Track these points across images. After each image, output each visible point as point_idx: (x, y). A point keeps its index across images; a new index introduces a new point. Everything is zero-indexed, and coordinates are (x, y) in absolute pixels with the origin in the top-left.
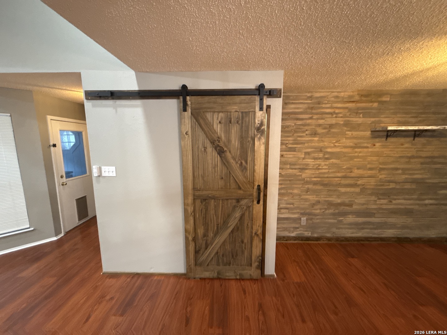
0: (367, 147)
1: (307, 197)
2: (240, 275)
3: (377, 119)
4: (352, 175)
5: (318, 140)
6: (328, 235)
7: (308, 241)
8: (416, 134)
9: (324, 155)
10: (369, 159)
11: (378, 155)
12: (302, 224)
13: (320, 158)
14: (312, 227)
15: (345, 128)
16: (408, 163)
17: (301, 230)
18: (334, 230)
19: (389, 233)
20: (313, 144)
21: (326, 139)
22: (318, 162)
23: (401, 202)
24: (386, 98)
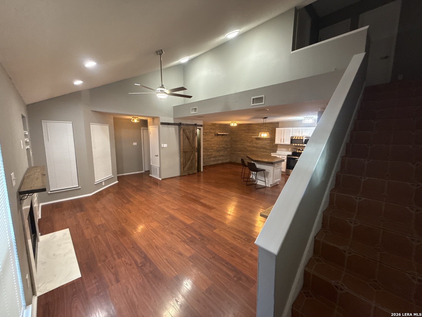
0: (214, 138)
2: (193, 172)
3: (215, 131)
4: (212, 146)
6: (208, 165)
8: (223, 135)
10: (215, 141)
16: (222, 142)
19: (220, 162)
23: (222, 153)
24: (216, 126)
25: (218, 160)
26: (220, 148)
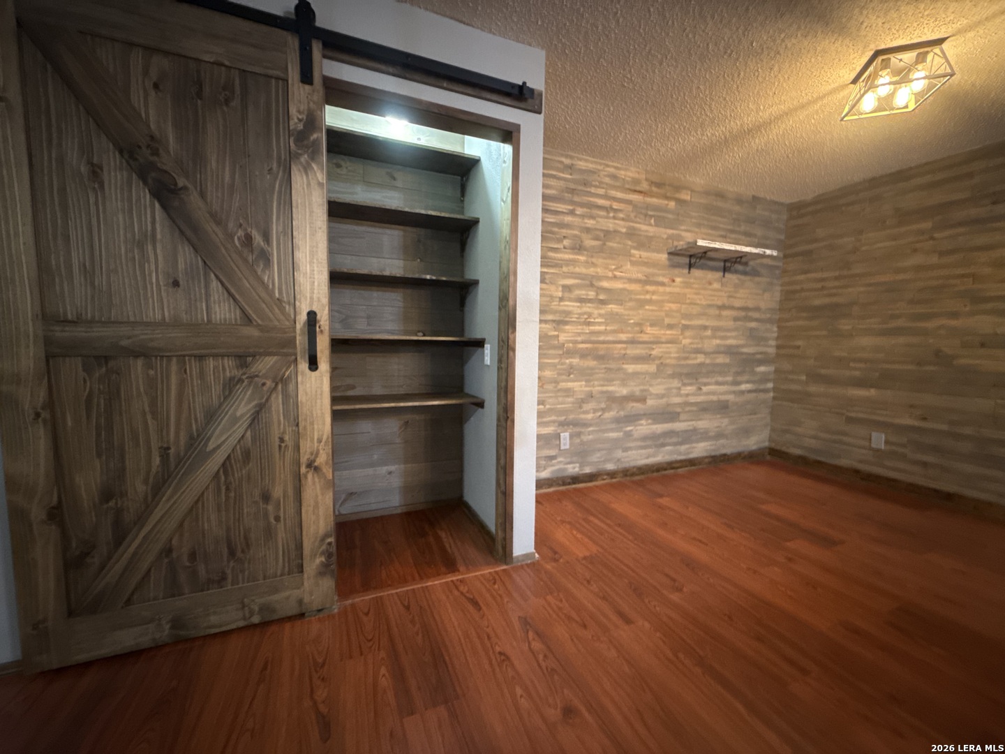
0: (663, 284)
1: (570, 385)
3: (675, 232)
4: (645, 337)
5: (587, 262)
6: (610, 467)
7: (574, 483)
8: (727, 266)
9: (597, 294)
10: (668, 306)
11: (677, 298)
12: (562, 448)
13: (590, 301)
14: (580, 453)
15: (630, 243)
16: (719, 317)
17: (560, 462)
18: (619, 454)
19: (700, 449)
20: (577, 270)
21: (600, 261)
22: (588, 308)
23: (714, 390)
24: (685, 196)
25: (688, 437)
26: (706, 354)
